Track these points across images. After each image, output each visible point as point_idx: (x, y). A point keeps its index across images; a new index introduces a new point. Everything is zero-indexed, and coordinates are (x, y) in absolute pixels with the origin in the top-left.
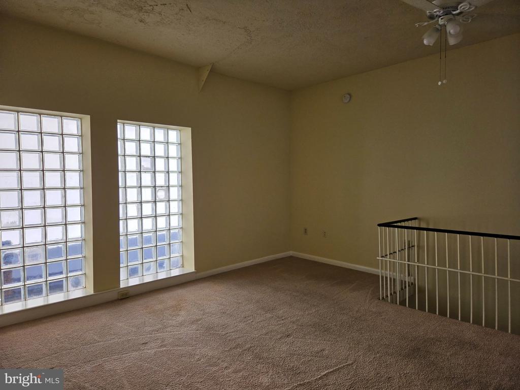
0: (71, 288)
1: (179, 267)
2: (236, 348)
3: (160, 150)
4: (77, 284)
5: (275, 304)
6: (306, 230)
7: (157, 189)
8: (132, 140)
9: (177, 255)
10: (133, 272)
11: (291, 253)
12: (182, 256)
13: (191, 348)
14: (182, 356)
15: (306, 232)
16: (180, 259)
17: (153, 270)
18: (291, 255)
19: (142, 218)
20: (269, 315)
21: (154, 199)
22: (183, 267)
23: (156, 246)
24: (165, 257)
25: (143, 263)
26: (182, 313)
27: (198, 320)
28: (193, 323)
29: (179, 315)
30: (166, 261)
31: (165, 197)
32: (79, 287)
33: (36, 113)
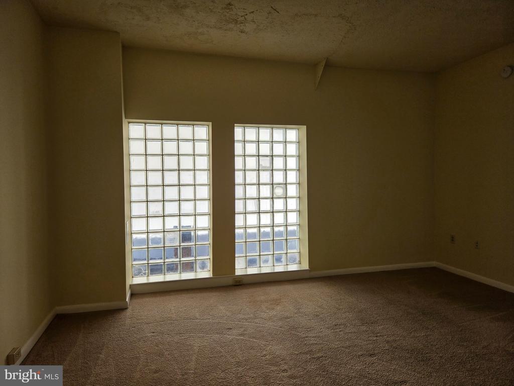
0: (199, 270)
1: (296, 264)
2: (306, 353)
3: (278, 149)
4: (203, 267)
5: (378, 318)
6: (453, 238)
7: (275, 186)
8: (252, 142)
9: (295, 251)
10: (251, 262)
11: (434, 264)
12: (300, 252)
13: (264, 343)
14: (252, 348)
15: (453, 240)
16: (297, 256)
17: (270, 263)
18: (435, 266)
19: (259, 213)
20: (364, 328)
21: (272, 196)
22: (300, 264)
23: (273, 240)
24: (282, 252)
25: (260, 255)
26: (279, 308)
27: (287, 318)
28: (281, 319)
29: (273, 309)
30: (284, 256)
31: (283, 194)
32: (205, 270)
33: (175, 124)
